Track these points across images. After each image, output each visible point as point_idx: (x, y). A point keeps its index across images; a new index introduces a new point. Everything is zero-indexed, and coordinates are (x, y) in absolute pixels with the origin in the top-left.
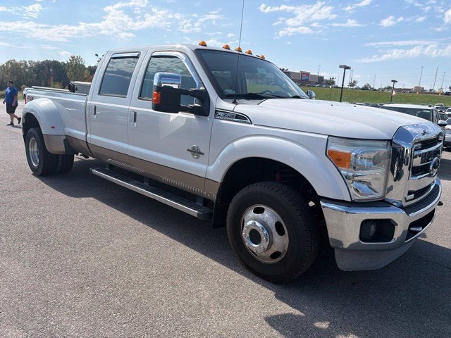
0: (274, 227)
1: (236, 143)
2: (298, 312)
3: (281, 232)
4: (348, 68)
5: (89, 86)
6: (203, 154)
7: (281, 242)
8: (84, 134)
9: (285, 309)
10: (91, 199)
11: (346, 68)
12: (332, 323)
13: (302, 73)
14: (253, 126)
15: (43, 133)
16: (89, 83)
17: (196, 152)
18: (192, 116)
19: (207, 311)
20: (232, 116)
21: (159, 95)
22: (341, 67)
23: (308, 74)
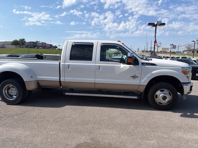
3: (170, 95)
6: (138, 77)
7: (171, 98)
13: (43, 43)
14: (158, 67)
15: (24, 80)
20: (149, 64)
23: (45, 43)
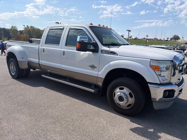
0: (129, 95)
1: (111, 63)
2: (141, 126)
3: (131, 96)
4: (130, 31)
5: (40, 41)
6: (96, 67)
7: (131, 100)
8: (38, 60)
9: (135, 125)
10: (42, 87)
11: (129, 31)
12: (154, 129)
14: (118, 56)
15: (18, 60)
16: (40, 39)
17: (93, 67)
18: (91, 53)
19: (107, 128)
20: (109, 53)
21: (80, 45)
22: (127, 30)
